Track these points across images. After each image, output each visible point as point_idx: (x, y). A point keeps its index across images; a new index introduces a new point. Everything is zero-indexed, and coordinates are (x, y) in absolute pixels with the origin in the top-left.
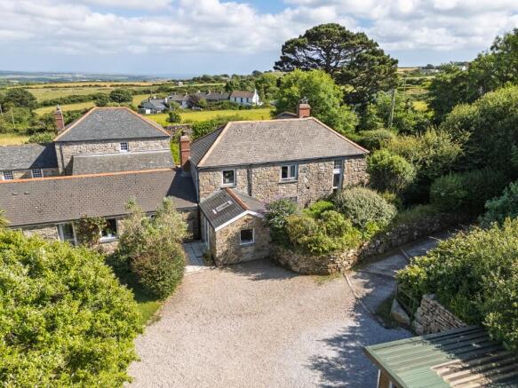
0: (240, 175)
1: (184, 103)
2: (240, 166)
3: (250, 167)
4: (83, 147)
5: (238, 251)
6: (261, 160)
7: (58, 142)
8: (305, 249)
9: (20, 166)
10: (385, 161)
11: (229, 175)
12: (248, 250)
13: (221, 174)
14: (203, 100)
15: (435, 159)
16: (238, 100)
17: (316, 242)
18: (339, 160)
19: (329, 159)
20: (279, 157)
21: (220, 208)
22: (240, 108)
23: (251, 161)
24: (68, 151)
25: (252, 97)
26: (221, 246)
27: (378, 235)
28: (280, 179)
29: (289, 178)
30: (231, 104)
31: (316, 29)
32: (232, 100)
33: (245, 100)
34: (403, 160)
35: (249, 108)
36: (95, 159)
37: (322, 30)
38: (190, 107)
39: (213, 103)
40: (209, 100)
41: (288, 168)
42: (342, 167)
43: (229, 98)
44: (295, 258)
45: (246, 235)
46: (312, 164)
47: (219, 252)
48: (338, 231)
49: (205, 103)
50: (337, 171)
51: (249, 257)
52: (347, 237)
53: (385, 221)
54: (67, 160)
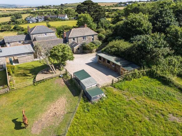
0: (76, 39)
1: (42, 19)
2: (76, 37)
3: (77, 37)
4: (37, 35)
5: (77, 51)
6: (79, 36)
7: (31, 34)
8: (89, 49)
9: (22, 40)
10: (100, 35)
11: (74, 39)
12: (79, 51)
13: (72, 39)
14: (49, 18)
15: (108, 34)
16: (61, 18)
17: (90, 48)
18: (93, 36)
19: (91, 35)
20: (82, 35)
21: (73, 45)
22: (62, 20)
23: (77, 36)
24: (34, 36)
25: (65, 16)
26: (75, 50)
27: (99, 47)
28: (83, 39)
29: (84, 39)
30: (58, 19)
31: (85, 2)
32: (59, 18)
33: (63, 17)
34: (103, 35)
35: (65, 20)
36: (40, 38)
37: (87, 2)
38: (45, 20)
39: (53, 19)
40: (51, 18)
41: (84, 37)
42: (94, 37)
43: (58, 17)
44: (87, 51)
45: (78, 49)
46: (88, 37)
47: (75, 52)
48: (93, 46)
49: (50, 19)
50: (93, 38)
51: (79, 52)
52: (95, 47)
53: (100, 45)
54: (34, 38)
